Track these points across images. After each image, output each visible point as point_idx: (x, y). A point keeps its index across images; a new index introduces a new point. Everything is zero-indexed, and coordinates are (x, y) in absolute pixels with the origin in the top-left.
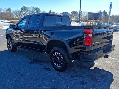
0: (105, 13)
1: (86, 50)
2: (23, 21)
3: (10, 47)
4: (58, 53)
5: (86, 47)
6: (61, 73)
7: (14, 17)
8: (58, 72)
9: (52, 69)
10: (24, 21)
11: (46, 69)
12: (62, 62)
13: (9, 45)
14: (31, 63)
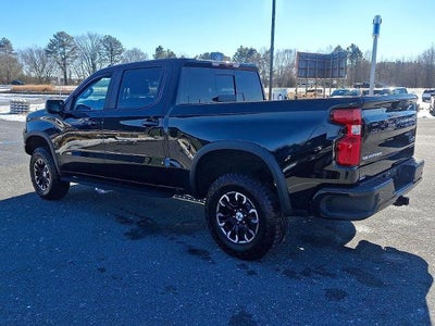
0: (356, 52)
1: (341, 180)
2: (96, 89)
3: (43, 181)
4: (240, 197)
5: (342, 171)
6: (251, 266)
7: (25, 73)
8: (239, 262)
9: (216, 252)
10: (101, 89)
11: (193, 251)
12: (253, 227)
13: (39, 174)
14: (134, 236)
